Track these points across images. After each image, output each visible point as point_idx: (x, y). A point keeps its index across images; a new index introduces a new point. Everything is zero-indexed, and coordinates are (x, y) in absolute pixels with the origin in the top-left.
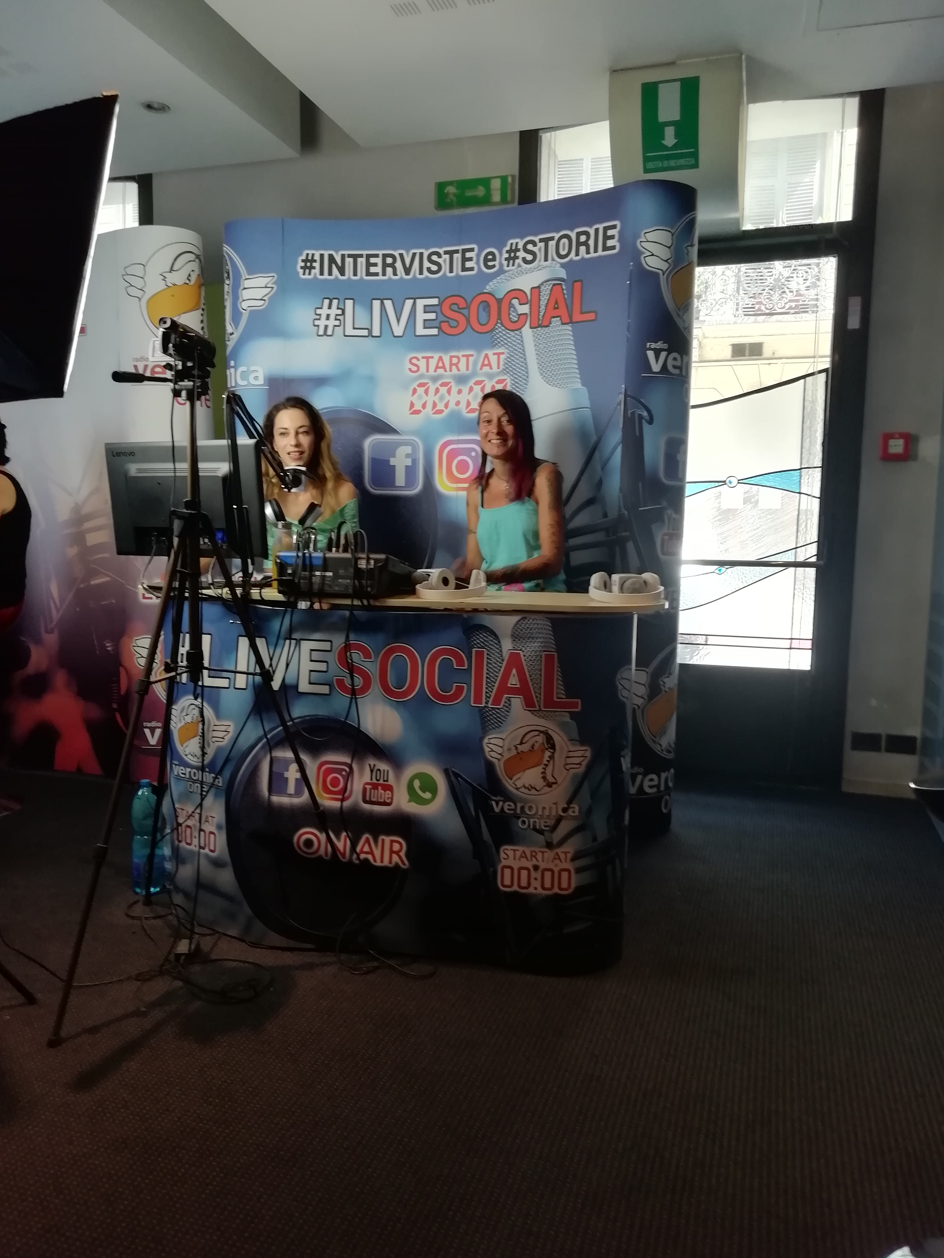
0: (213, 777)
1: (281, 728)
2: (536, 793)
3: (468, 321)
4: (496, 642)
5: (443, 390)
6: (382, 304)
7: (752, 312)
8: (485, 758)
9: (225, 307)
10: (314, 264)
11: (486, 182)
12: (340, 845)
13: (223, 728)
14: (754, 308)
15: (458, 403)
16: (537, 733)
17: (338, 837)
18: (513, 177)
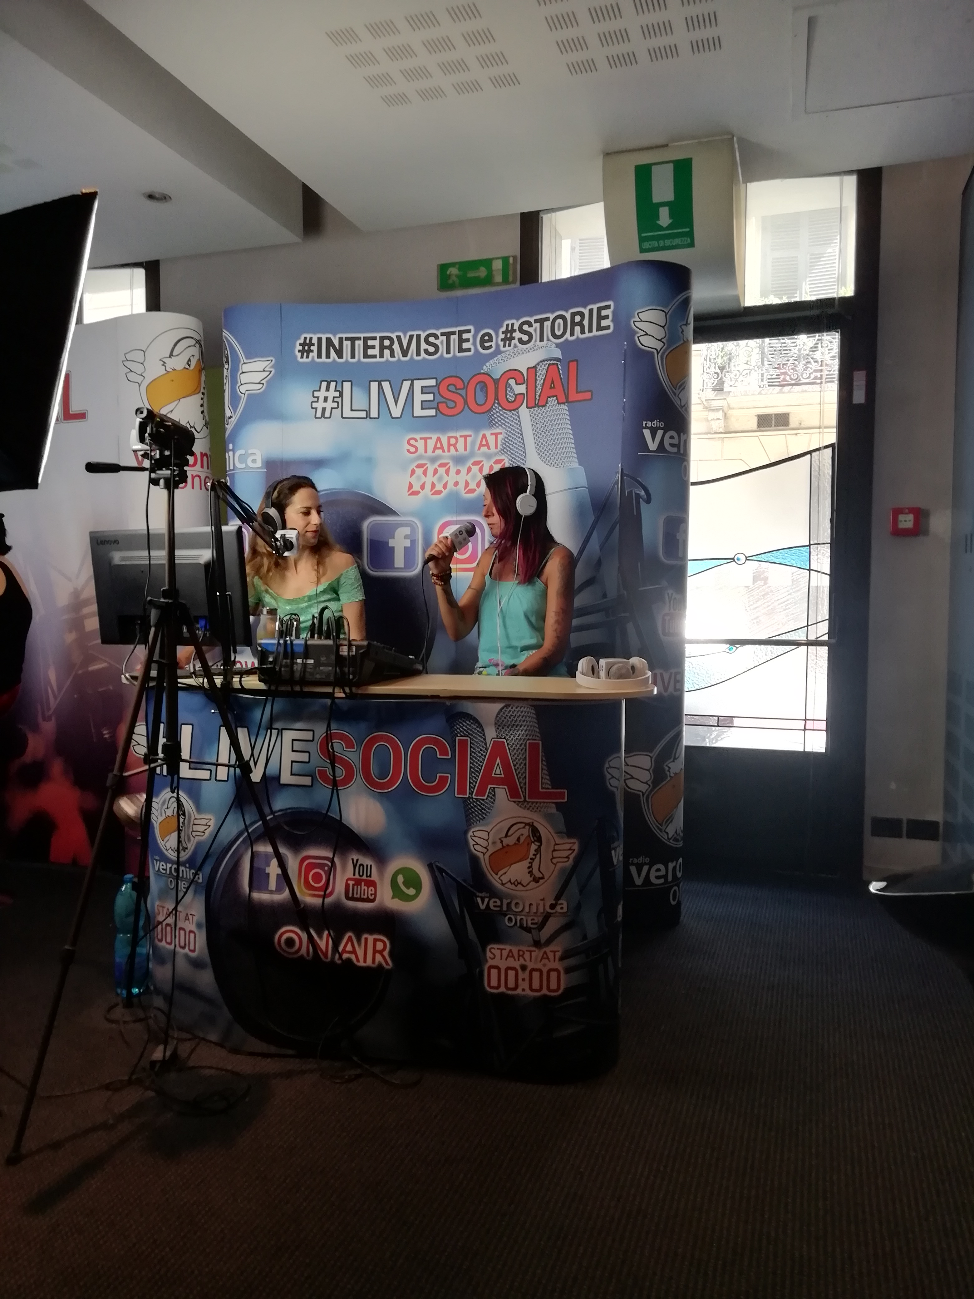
0: (193, 873)
1: (260, 823)
2: (522, 888)
3: (466, 402)
4: (480, 730)
5: (442, 471)
6: (380, 386)
7: (778, 383)
8: (470, 851)
9: (224, 391)
10: (312, 348)
11: (487, 263)
12: (322, 944)
13: (204, 822)
14: (779, 378)
15: (456, 484)
16: (523, 825)
17: (320, 937)
18: (515, 258)
